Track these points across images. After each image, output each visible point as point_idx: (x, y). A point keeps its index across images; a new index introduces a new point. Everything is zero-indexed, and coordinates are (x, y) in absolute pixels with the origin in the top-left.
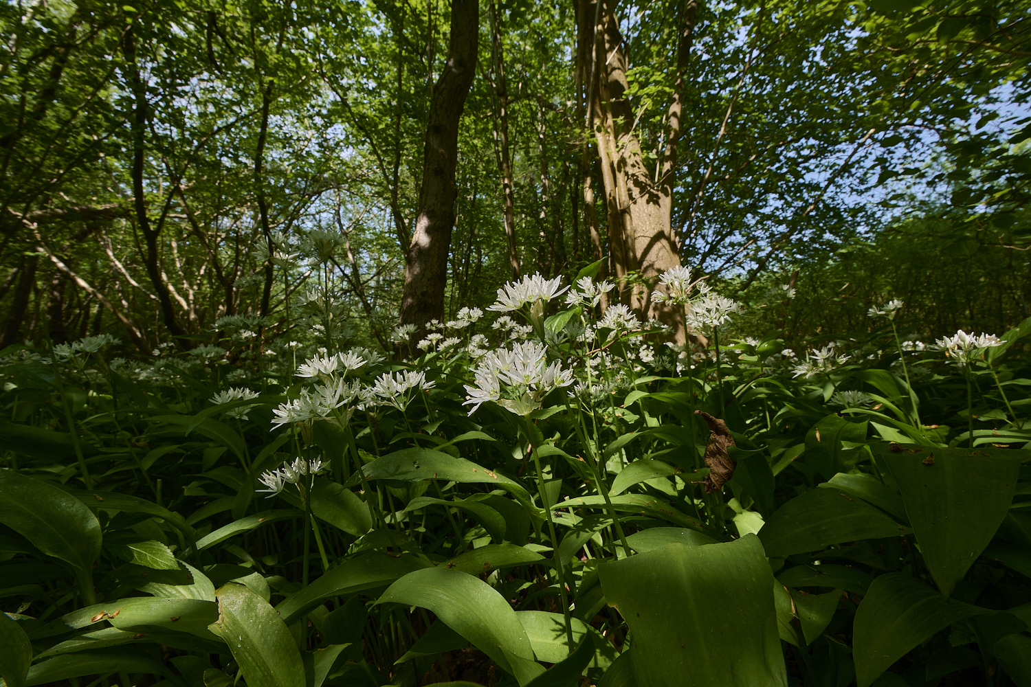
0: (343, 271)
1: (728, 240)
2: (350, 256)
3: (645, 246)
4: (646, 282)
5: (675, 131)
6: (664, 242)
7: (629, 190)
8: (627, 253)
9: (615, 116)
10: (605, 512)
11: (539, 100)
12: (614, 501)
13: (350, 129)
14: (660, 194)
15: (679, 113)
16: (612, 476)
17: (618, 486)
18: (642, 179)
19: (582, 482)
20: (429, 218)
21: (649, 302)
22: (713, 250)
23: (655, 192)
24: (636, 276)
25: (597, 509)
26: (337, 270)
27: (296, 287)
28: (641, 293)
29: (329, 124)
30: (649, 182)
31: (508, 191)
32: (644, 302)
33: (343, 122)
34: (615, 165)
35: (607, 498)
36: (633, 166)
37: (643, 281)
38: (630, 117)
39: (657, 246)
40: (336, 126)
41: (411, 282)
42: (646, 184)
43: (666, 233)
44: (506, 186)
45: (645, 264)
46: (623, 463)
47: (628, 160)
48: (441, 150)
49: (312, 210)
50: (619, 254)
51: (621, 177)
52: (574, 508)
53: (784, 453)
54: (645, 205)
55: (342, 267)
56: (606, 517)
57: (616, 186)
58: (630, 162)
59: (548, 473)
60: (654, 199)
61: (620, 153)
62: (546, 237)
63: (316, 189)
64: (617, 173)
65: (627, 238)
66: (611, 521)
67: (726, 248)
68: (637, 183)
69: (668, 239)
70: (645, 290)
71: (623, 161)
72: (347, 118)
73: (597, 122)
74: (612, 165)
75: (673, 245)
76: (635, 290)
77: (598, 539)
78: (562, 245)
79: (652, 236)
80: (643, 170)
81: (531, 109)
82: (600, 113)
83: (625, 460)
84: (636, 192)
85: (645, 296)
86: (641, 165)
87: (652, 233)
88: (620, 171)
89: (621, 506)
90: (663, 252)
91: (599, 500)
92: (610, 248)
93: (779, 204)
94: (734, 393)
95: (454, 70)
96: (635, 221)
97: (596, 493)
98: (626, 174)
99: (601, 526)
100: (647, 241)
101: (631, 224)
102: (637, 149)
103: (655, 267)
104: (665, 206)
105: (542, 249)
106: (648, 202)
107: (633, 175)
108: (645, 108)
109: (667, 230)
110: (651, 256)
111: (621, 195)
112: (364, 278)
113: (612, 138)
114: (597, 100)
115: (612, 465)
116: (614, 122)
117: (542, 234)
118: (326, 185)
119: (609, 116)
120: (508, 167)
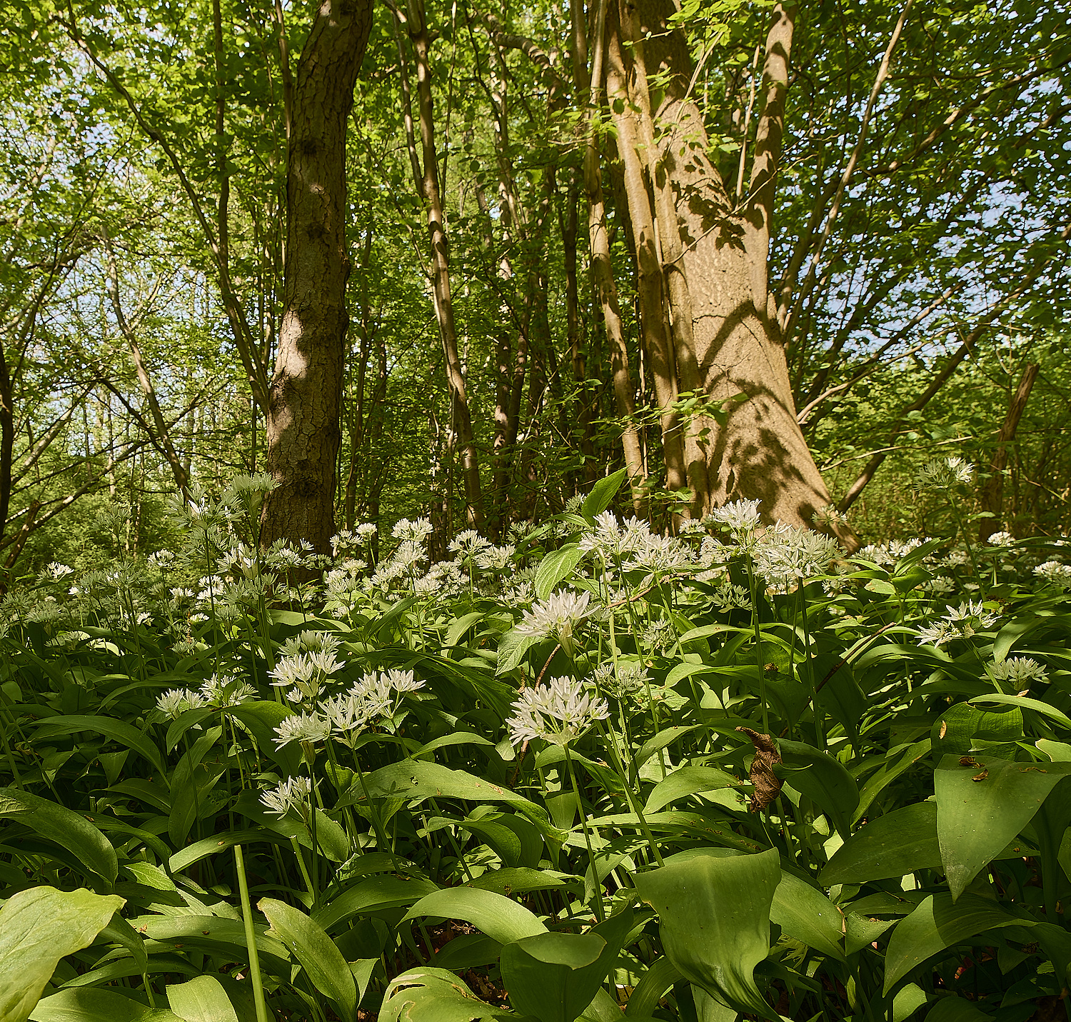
0: (126, 404)
1: (896, 292)
2: (142, 377)
3: (713, 335)
4: (713, 411)
5: (779, 85)
6: (752, 323)
7: (681, 221)
8: (676, 351)
9: (652, 68)
10: (638, 832)
11: (492, 27)
12: (648, 820)
13: (127, 131)
14: (745, 224)
15: (787, 47)
16: (648, 786)
17: (655, 800)
18: (708, 195)
19: (603, 793)
20: (304, 322)
21: (721, 445)
22: (862, 316)
23: (735, 221)
24: (694, 400)
25: (628, 830)
26: (116, 402)
27: (49, 441)
28: (706, 431)
29: (86, 123)
30: (722, 200)
31: (437, 237)
32: (710, 450)
33: (112, 118)
34: (652, 175)
35: (641, 817)
36: (690, 168)
37: (709, 410)
38: (683, 65)
39: (740, 330)
40: (100, 128)
41: (279, 445)
42: (716, 206)
43: (758, 305)
44: (433, 227)
45: (713, 372)
46: (664, 767)
47: (677, 157)
48: (315, 188)
49: (64, 292)
50: (658, 355)
51: (664, 197)
52: (600, 829)
53: (906, 750)
54: (714, 253)
55: (125, 396)
56: (640, 838)
57: (654, 216)
58: (682, 161)
59: (554, 781)
60: (732, 237)
61: (663, 145)
62: (513, 316)
63: (69, 251)
64: (656, 189)
65: (677, 319)
66: (646, 842)
67: (893, 305)
68: (698, 205)
69: (761, 315)
70: (714, 425)
71: (668, 162)
72: (121, 110)
73: (613, 86)
74: (645, 174)
75: (772, 329)
76: (694, 428)
77: (629, 865)
78: (545, 331)
79: (727, 314)
80: (713, 175)
81: (476, 48)
82: (620, 66)
83: (668, 761)
84: (694, 222)
85: (712, 437)
86: (707, 165)
87: (728, 308)
88: (661, 186)
89: (658, 825)
90: (750, 346)
91: (631, 818)
92: (642, 344)
93: (1016, 200)
94: (843, 656)
95: (332, 23)
96: (694, 285)
97: (627, 810)
98: (675, 187)
99: (634, 848)
100: (717, 324)
101: (686, 293)
102: (698, 134)
103: (733, 376)
104: (756, 248)
105: (504, 339)
106: (719, 244)
107: (689, 189)
108: (713, 43)
109: (759, 296)
110: (725, 357)
111: (665, 236)
112: (168, 417)
113: (645, 115)
114: (614, 40)
115: (648, 771)
116: (649, 82)
117: (505, 309)
118: (88, 243)
119: (640, 68)
120: (436, 187)
